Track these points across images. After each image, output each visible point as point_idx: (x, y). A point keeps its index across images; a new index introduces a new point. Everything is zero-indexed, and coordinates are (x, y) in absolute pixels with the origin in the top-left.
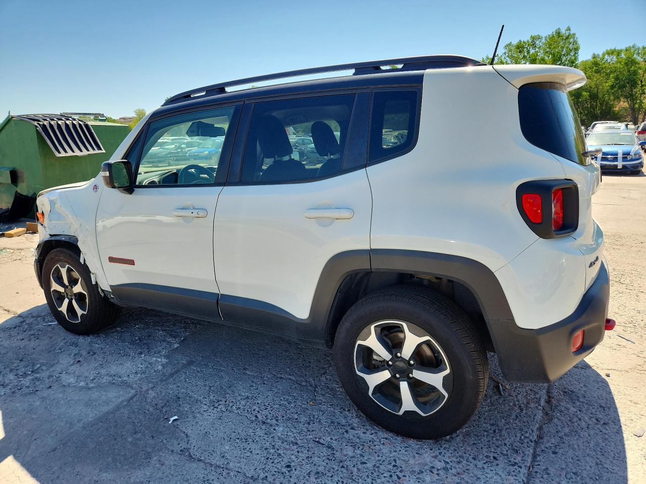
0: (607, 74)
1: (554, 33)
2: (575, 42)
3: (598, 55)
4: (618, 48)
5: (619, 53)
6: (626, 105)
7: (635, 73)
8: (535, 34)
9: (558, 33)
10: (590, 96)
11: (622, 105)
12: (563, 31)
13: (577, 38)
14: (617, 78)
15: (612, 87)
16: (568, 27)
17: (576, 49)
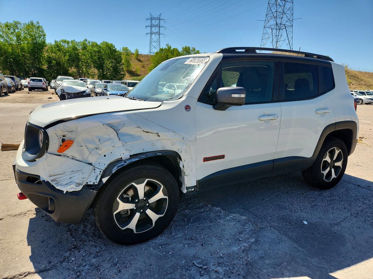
0: (64, 53)
1: (30, 23)
2: (43, 31)
3: (58, 41)
4: (68, 40)
5: (68, 43)
6: (75, 70)
7: (78, 54)
8: (17, 20)
9: (32, 24)
10: (56, 63)
11: (73, 70)
12: (35, 23)
13: (44, 29)
14: (70, 56)
15: (69, 60)
16: (38, 21)
17: (44, 35)
